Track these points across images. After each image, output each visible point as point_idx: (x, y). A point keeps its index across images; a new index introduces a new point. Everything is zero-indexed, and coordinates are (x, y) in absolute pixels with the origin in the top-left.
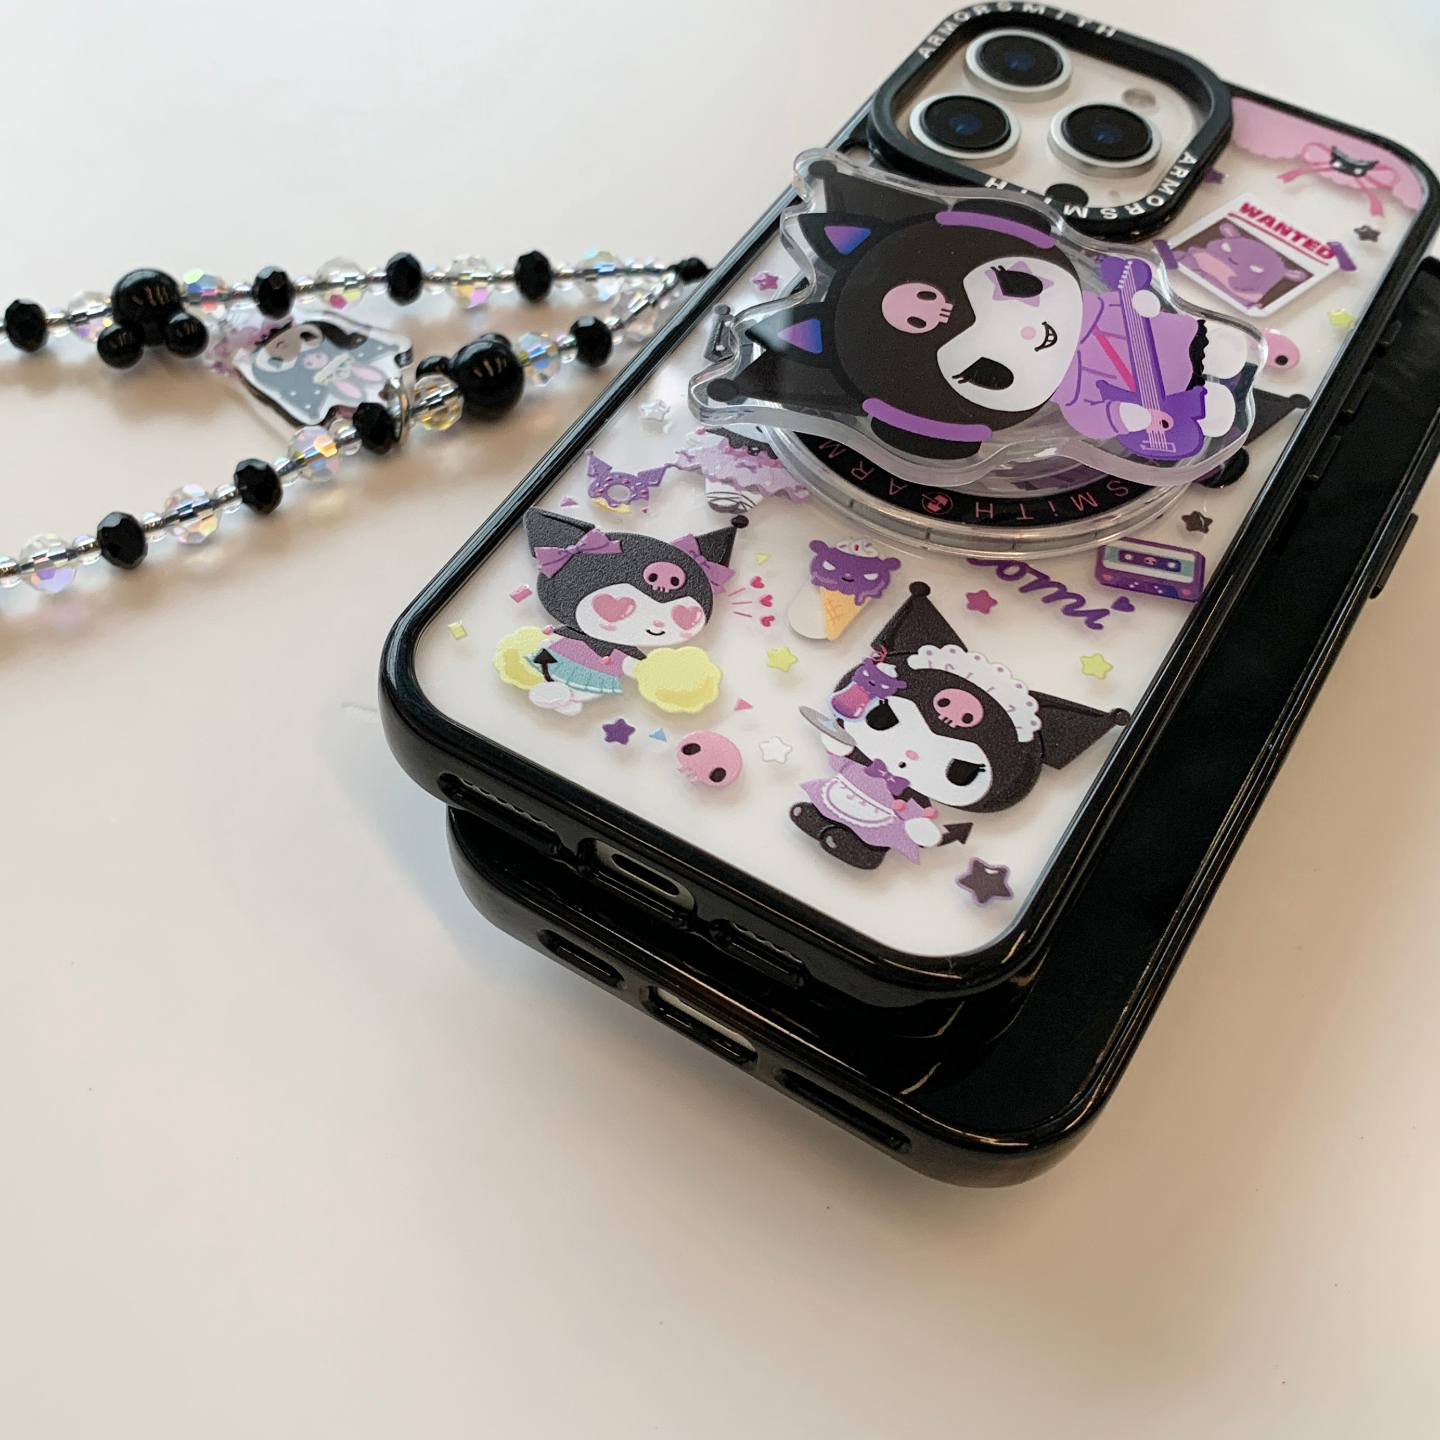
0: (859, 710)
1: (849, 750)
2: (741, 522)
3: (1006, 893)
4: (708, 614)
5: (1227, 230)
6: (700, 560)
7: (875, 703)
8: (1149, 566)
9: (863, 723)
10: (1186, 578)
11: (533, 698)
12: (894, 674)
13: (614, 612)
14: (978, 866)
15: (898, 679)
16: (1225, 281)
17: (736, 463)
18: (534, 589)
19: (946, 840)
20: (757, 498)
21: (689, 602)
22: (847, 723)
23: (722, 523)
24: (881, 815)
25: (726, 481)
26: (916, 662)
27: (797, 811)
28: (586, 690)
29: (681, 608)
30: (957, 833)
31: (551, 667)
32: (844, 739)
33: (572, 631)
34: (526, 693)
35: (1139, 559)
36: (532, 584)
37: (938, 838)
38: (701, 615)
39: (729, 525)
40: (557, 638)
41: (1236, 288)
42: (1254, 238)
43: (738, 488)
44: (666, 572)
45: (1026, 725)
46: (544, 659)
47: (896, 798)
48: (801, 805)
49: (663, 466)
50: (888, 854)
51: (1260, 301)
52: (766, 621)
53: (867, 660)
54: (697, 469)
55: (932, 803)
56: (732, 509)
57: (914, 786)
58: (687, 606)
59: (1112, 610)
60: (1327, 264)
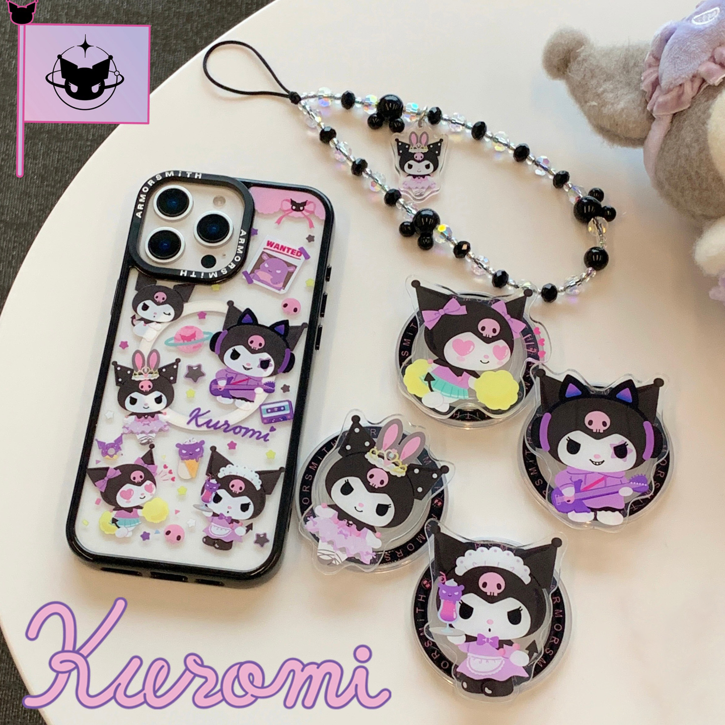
0: (210, 499)
1: (212, 514)
2: (152, 446)
3: (268, 541)
4: (155, 484)
5: (265, 257)
6: (145, 466)
7: (214, 495)
8: (276, 411)
9: (213, 502)
10: (287, 412)
11: (117, 535)
12: (216, 482)
13: (128, 495)
14: (258, 536)
15: (217, 483)
16: (270, 282)
17: (142, 424)
18: (101, 498)
19: (247, 531)
20: (154, 435)
21: (148, 482)
22: (208, 505)
23: (147, 449)
24: (228, 531)
25: (143, 432)
26: (220, 475)
27: (205, 540)
28: (131, 526)
29: (146, 486)
30: (250, 527)
31: (117, 523)
32: (209, 511)
33: (118, 508)
34: (114, 534)
35: (273, 410)
36: (99, 496)
37: (245, 531)
38: (153, 485)
39: (149, 449)
40: (115, 512)
41: (274, 284)
42: (275, 257)
43: (147, 434)
44: (137, 475)
45: (257, 484)
46: (114, 521)
47: (230, 524)
48: (205, 538)
49: (120, 435)
50: (233, 542)
51: (283, 286)
52: (173, 479)
53: (206, 481)
54: (132, 432)
55: (240, 521)
56: (148, 442)
57: (234, 518)
58: (148, 484)
59: (270, 433)
60: (300, 259)
